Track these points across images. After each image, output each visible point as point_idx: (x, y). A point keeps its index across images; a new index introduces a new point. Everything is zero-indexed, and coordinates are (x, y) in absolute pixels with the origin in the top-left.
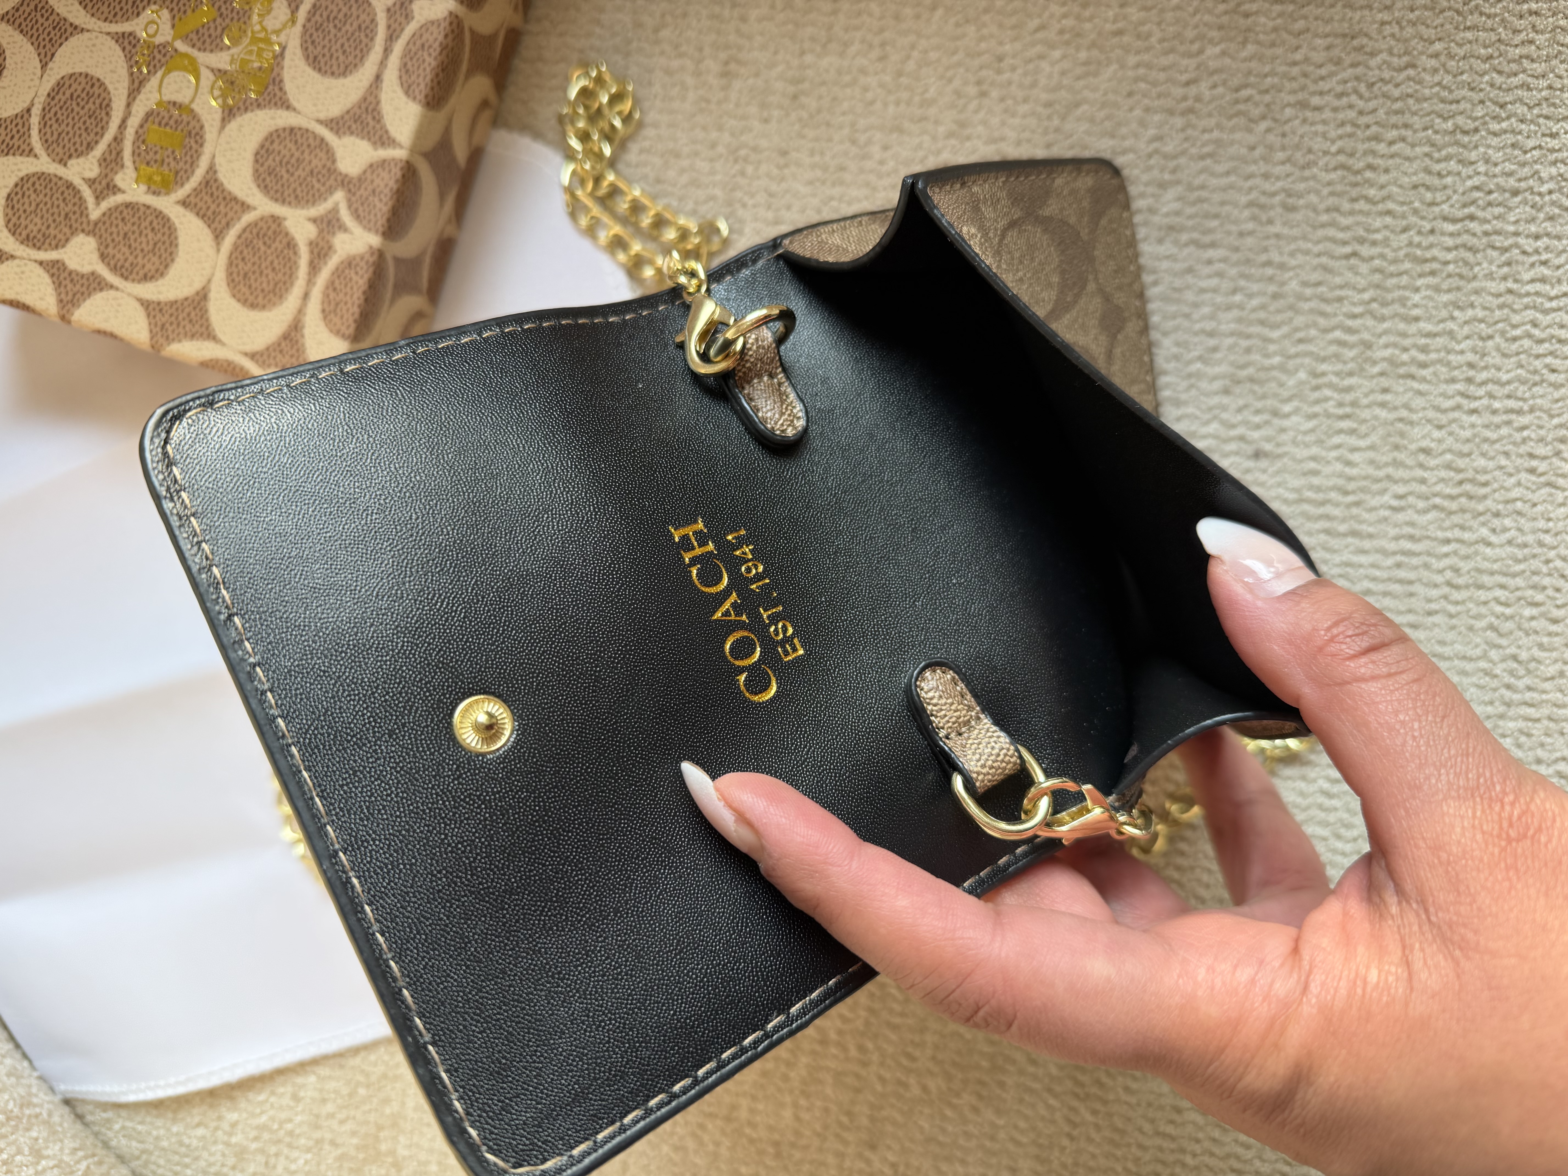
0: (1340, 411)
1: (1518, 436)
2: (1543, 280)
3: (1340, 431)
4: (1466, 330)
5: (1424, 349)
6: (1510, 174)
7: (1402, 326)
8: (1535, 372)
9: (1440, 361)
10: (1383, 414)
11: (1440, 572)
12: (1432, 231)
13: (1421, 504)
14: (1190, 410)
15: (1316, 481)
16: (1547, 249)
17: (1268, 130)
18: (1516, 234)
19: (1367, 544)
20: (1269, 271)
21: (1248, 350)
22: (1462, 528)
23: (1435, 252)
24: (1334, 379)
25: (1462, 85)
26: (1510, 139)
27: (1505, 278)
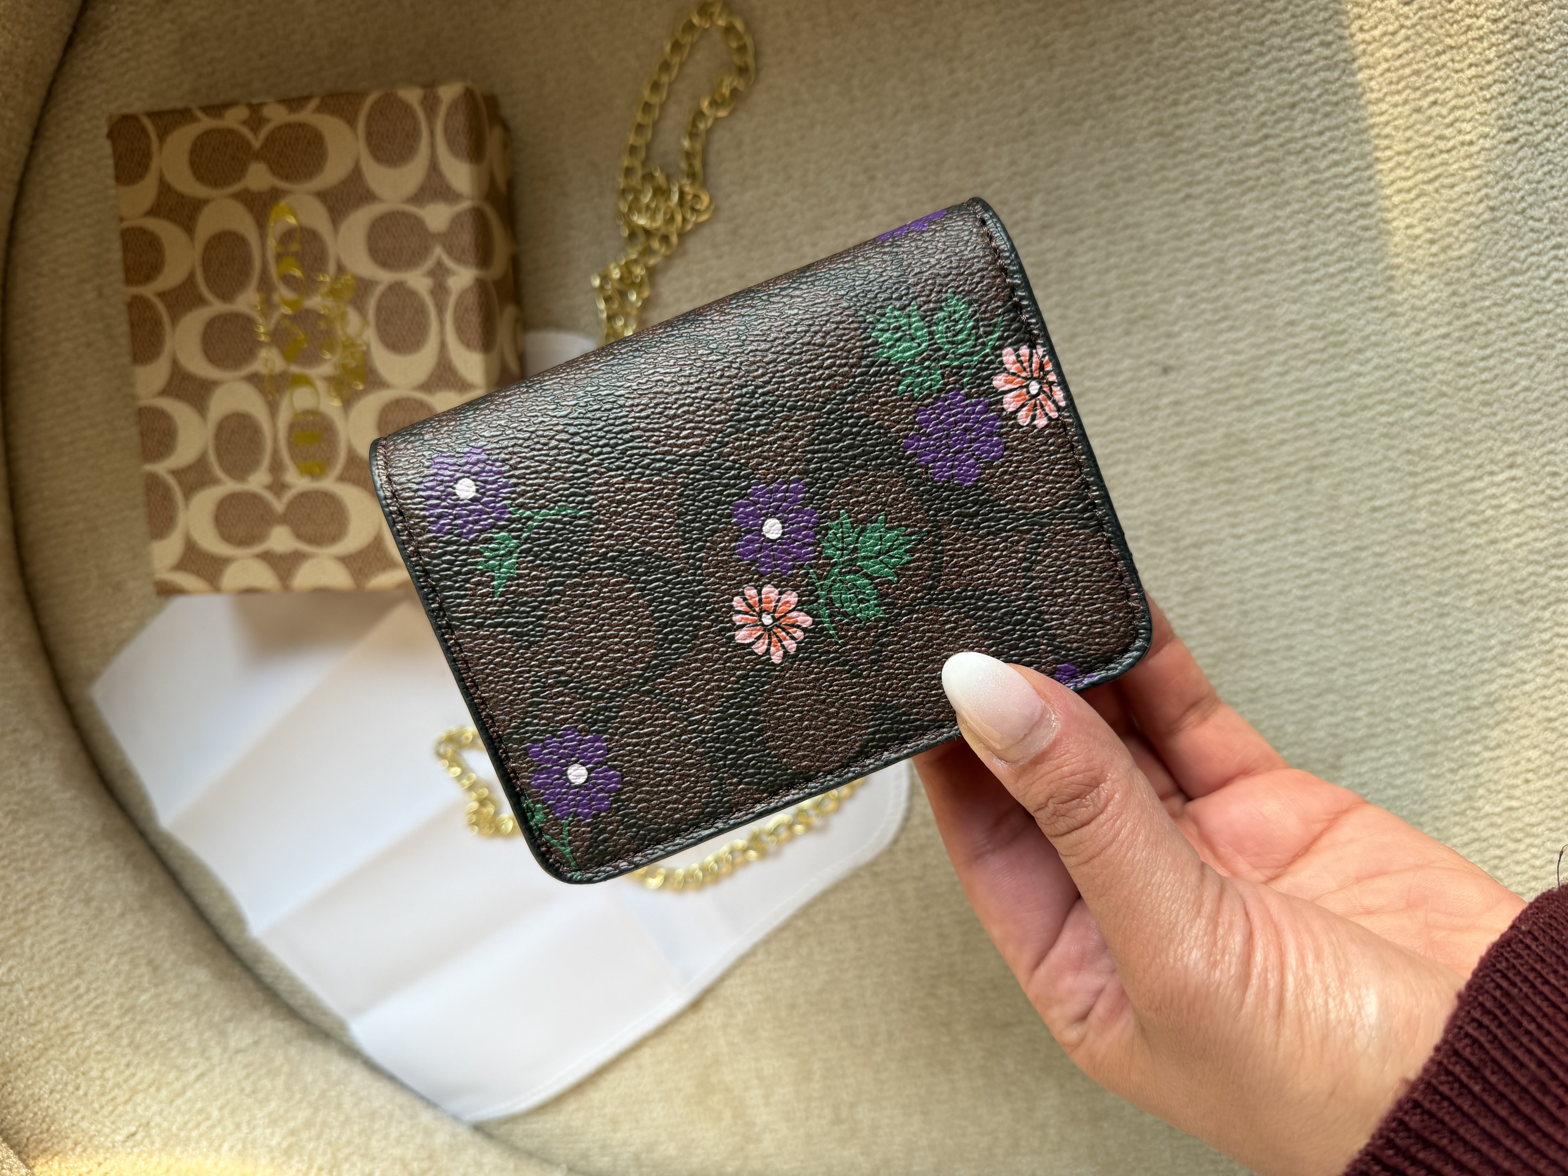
0: (1217, 317)
1: (1356, 288)
2: (1336, 164)
3: (1221, 332)
4: (1290, 223)
5: (1265, 248)
6: (1285, 93)
7: (1241, 237)
8: (1353, 235)
9: (1279, 253)
10: (1249, 307)
11: (1331, 408)
12: (1240, 159)
13: (1300, 363)
14: (1105, 356)
15: (1216, 374)
16: (1332, 139)
17: (1092, 127)
18: (1305, 137)
19: (1270, 407)
20: (1129, 232)
21: (1133, 297)
22: (1337, 370)
23: (1248, 173)
24: (1204, 295)
25: (1226, 38)
26: (1275, 67)
27: (1306, 173)
